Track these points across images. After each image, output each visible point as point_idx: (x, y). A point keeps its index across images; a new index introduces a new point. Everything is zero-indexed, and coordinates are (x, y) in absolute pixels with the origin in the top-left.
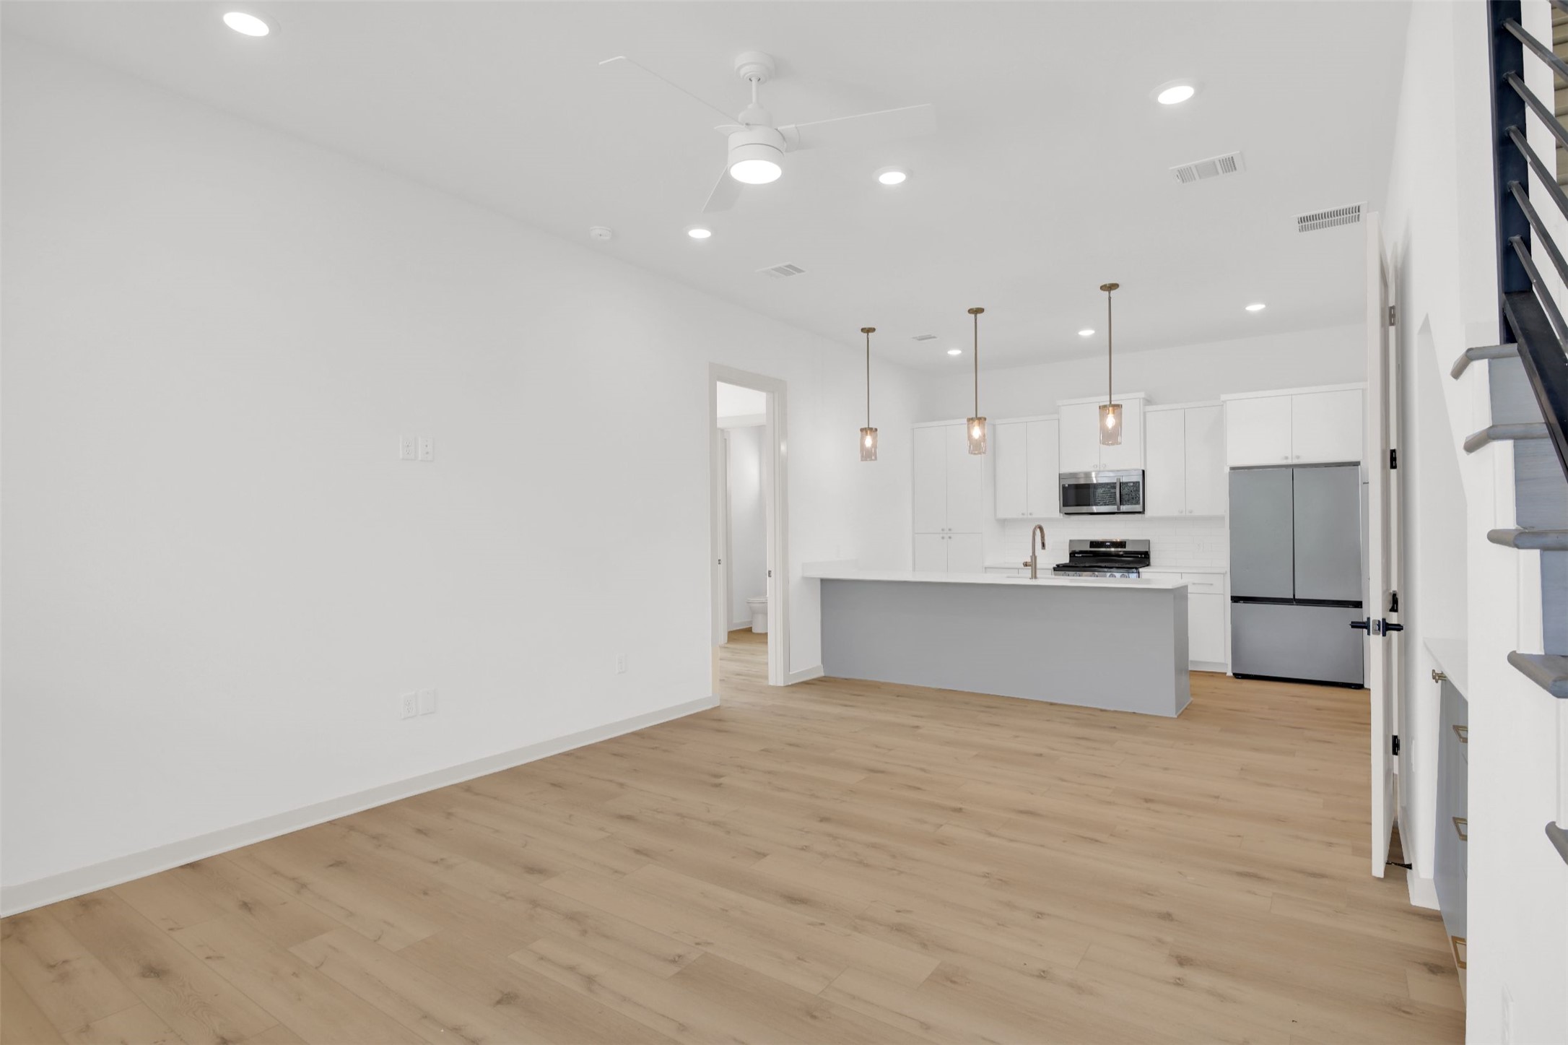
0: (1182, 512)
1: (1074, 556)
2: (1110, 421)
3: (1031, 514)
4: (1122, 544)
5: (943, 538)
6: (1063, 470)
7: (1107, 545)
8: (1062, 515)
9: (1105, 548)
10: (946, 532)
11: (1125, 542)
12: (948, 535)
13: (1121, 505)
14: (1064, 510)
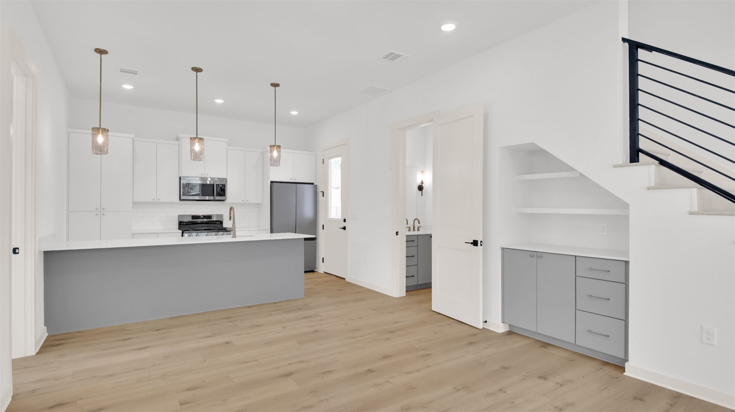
0: (243, 201)
1: (181, 224)
2: (275, 154)
3: (159, 200)
4: (209, 217)
5: (97, 215)
6: (183, 174)
7: (202, 218)
8: (180, 200)
9: (201, 219)
10: (100, 210)
11: (211, 216)
12: (102, 213)
13: (216, 196)
14: (182, 198)
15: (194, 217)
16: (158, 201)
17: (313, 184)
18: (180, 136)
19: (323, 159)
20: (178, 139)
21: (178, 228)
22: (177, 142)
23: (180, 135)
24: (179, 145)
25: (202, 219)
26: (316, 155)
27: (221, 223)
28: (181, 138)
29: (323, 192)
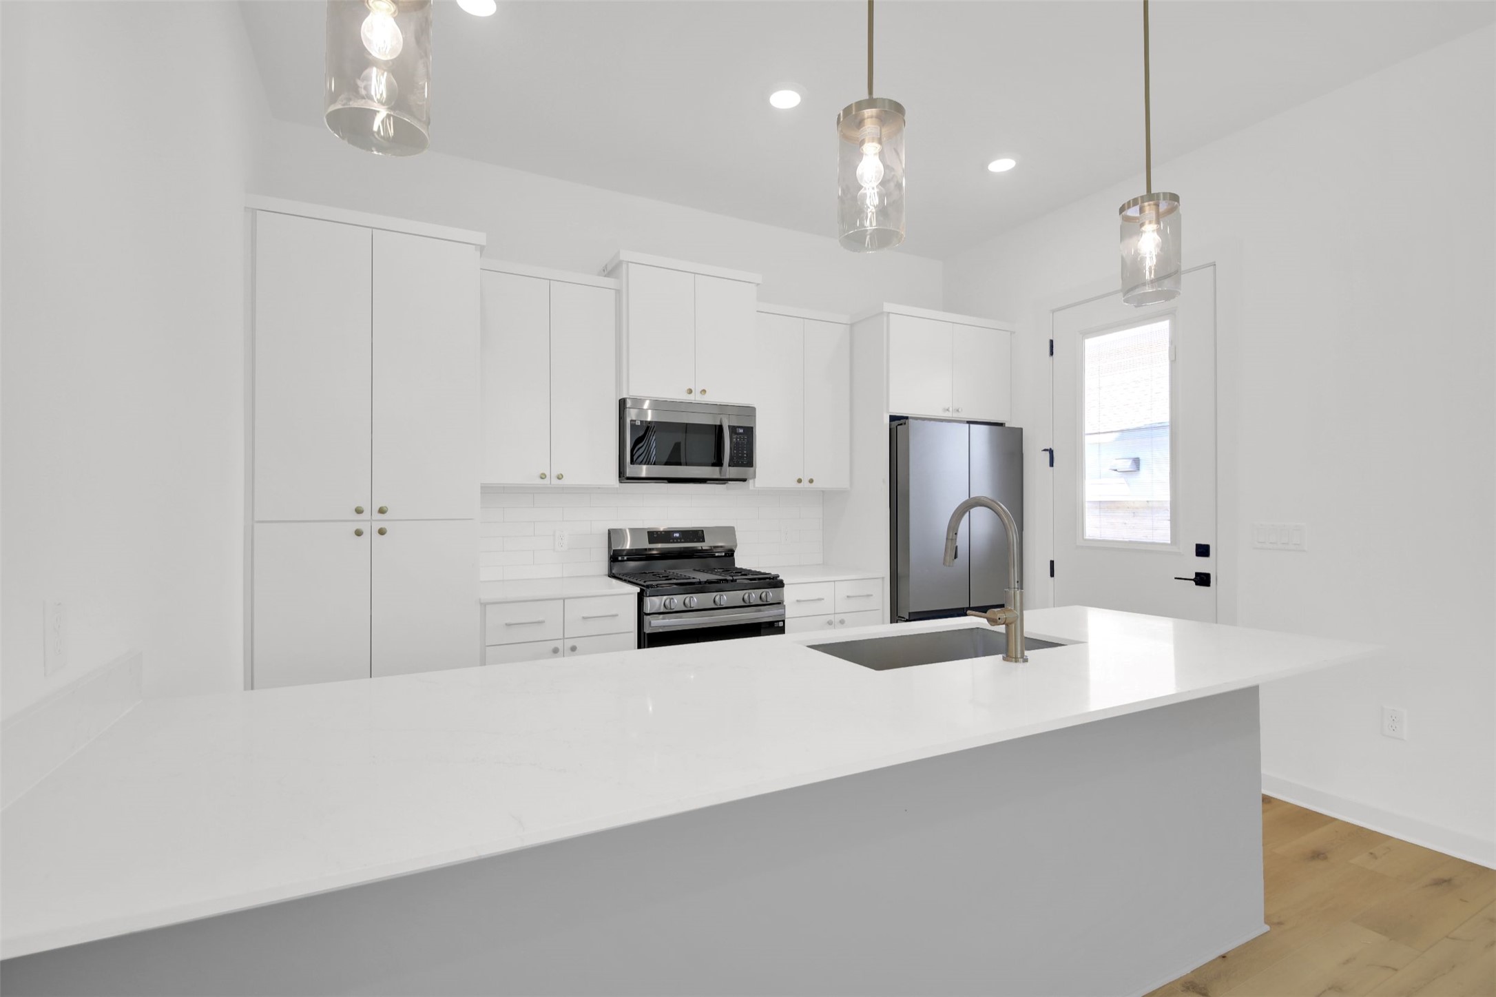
0: (800, 480)
1: (615, 558)
3: (558, 477)
4: (697, 535)
5: (359, 533)
6: (628, 393)
7: (676, 538)
8: (623, 476)
9: (674, 542)
10: (369, 518)
11: (703, 531)
12: (376, 527)
13: (729, 466)
14: (630, 470)
15: (654, 536)
16: (555, 482)
17: (1001, 425)
18: (622, 258)
19: (1052, 342)
20: (612, 270)
21: (607, 573)
22: (610, 282)
23: (625, 255)
24: (618, 292)
25: (677, 542)
26: (1012, 333)
27: (730, 553)
28: (624, 266)
29: (1051, 452)
